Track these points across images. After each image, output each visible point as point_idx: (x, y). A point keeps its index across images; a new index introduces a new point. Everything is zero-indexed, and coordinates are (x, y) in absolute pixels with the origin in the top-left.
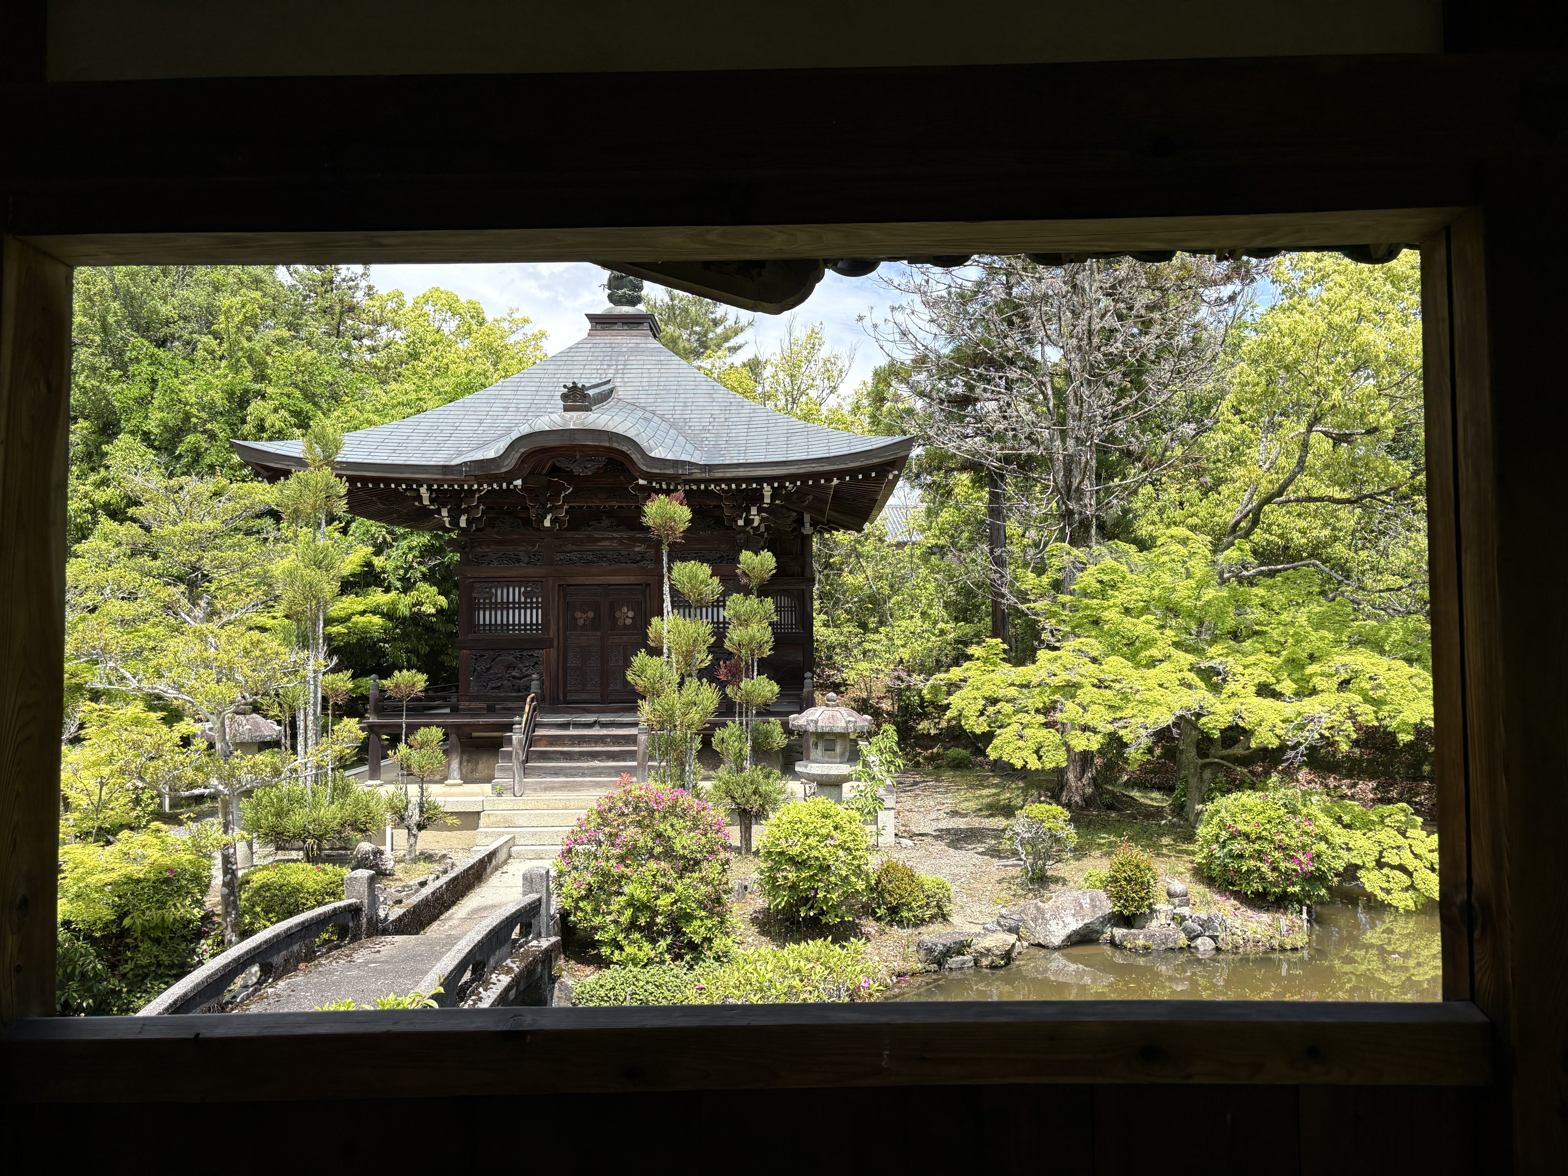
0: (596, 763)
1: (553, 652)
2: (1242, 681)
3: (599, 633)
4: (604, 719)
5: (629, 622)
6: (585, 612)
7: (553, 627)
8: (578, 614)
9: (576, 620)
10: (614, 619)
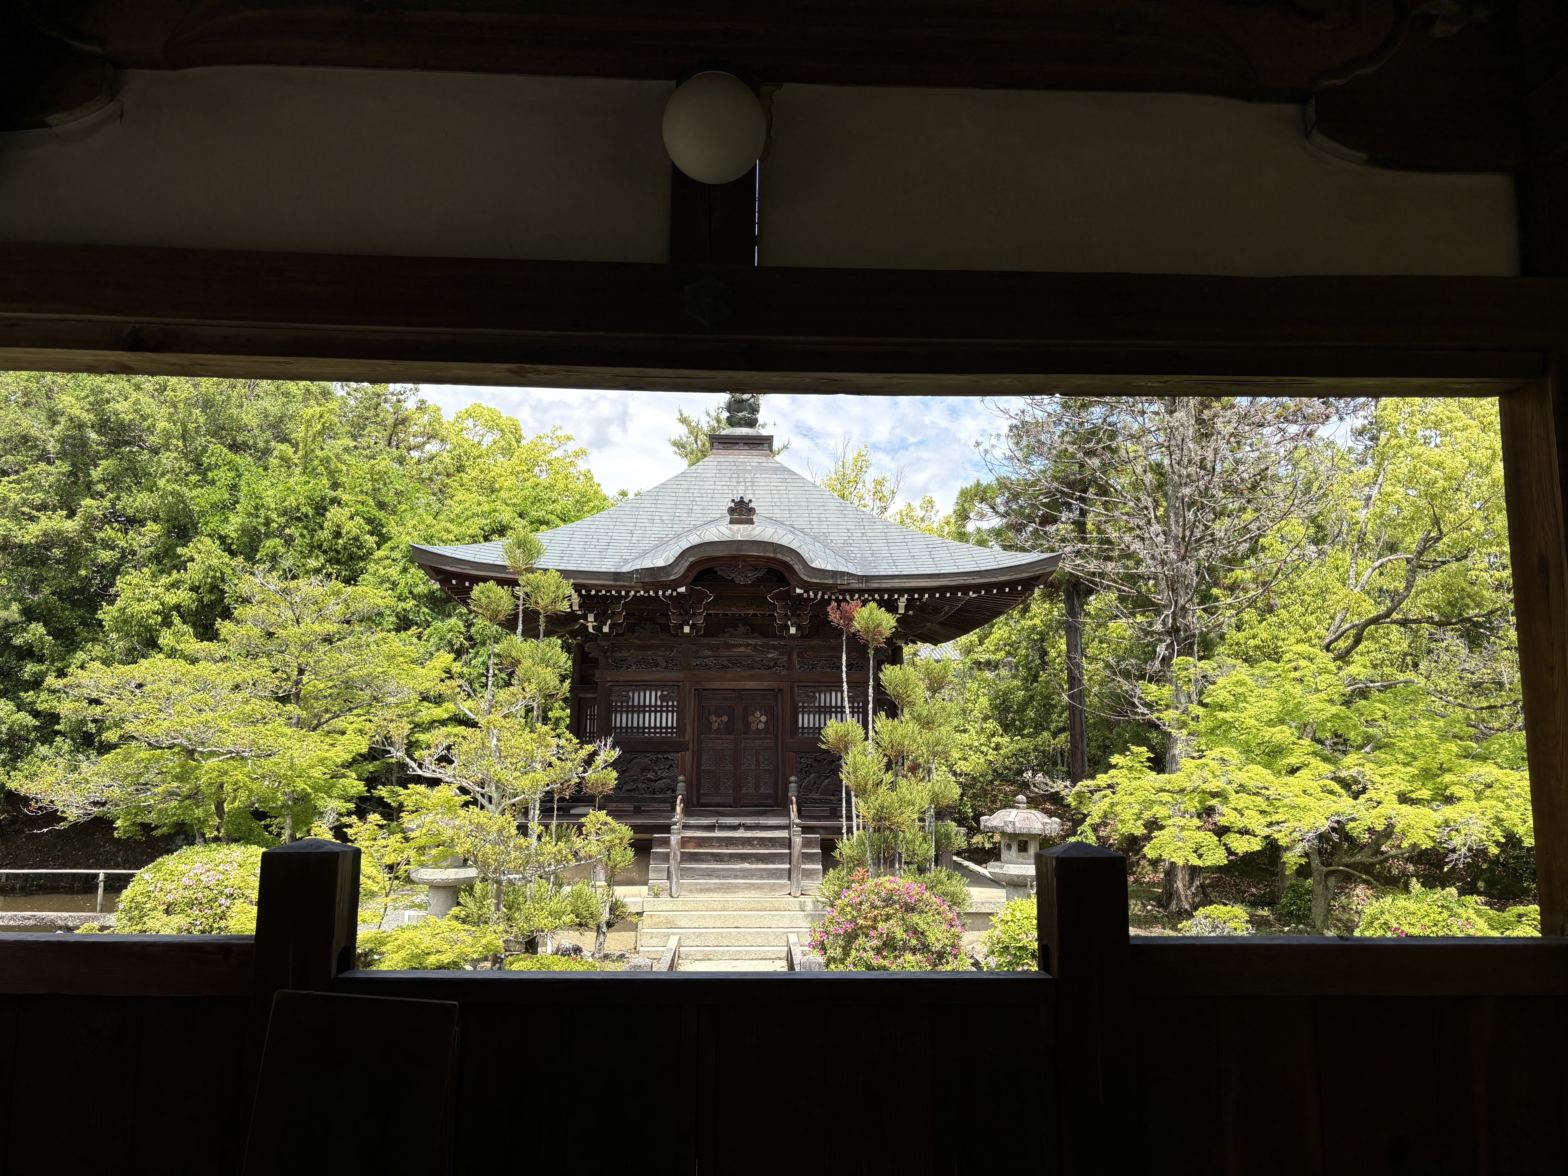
0: (746, 866)
1: (688, 755)
2: (1383, 789)
3: (732, 737)
4: (749, 821)
5: (761, 726)
6: (719, 716)
7: (689, 729)
8: (713, 718)
9: (710, 723)
10: (747, 724)
